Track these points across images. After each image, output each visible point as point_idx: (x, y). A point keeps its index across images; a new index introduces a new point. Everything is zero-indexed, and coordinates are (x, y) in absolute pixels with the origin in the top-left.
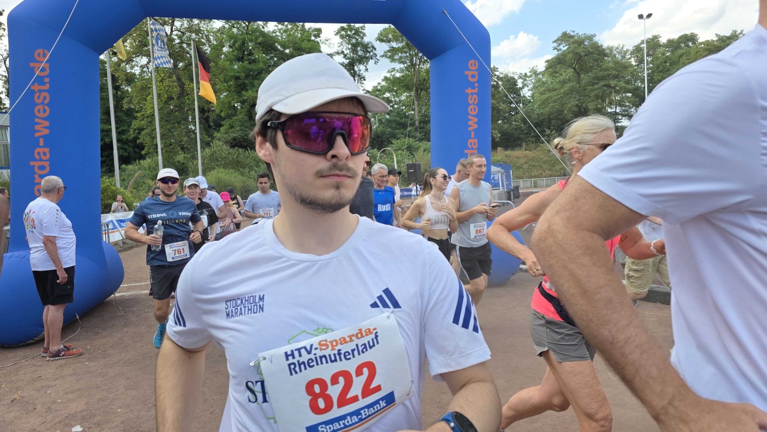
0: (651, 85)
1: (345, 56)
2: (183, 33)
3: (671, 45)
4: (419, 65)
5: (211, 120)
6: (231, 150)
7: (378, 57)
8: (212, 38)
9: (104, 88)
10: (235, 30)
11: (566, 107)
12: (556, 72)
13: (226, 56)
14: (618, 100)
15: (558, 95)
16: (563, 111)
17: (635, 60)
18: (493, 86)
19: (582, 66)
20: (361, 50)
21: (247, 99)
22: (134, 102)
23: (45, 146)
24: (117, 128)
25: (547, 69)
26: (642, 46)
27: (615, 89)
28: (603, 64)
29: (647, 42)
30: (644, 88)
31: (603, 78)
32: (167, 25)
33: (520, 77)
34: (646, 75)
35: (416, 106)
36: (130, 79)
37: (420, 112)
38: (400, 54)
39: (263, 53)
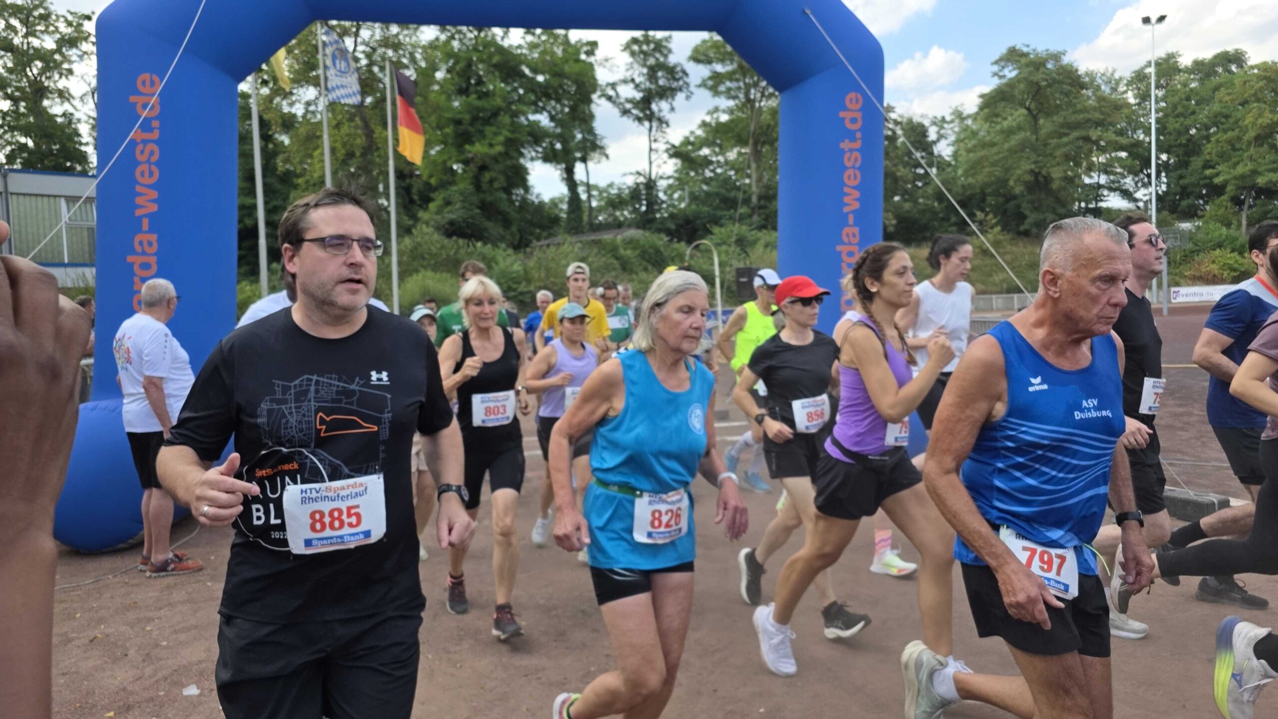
0: (1162, 138)
1: (637, 86)
2: (374, 50)
3: (1198, 70)
4: (760, 102)
5: (414, 190)
6: (446, 241)
7: (692, 88)
8: (418, 56)
9: (245, 138)
10: (456, 44)
11: (1012, 175)
12: (997, 115)
13: (442, 86)
14: (1103, 164)
15: (999, 153)
16: (1007, 180)
17: (1134, 94)
18: (887, 138)
19: (1041, 104)
20: (663, 77)
21: (472, 158)
22: (294, 161)
23: (150, 231)
24: (266, 203)
25: (981, 108)
26: (1148, 70)
27: (1098, 145)
28: (1077, 101)
29: (1158, 64)
30: (1150, 143)
31: (1076, 126)
32: (349, 35)
33: (934, 123)
34: (1153, 121)
35: (752, 171)
36: (288, 123)
37: (760, 180)
38: (728, 84)
39: (502, 81)
